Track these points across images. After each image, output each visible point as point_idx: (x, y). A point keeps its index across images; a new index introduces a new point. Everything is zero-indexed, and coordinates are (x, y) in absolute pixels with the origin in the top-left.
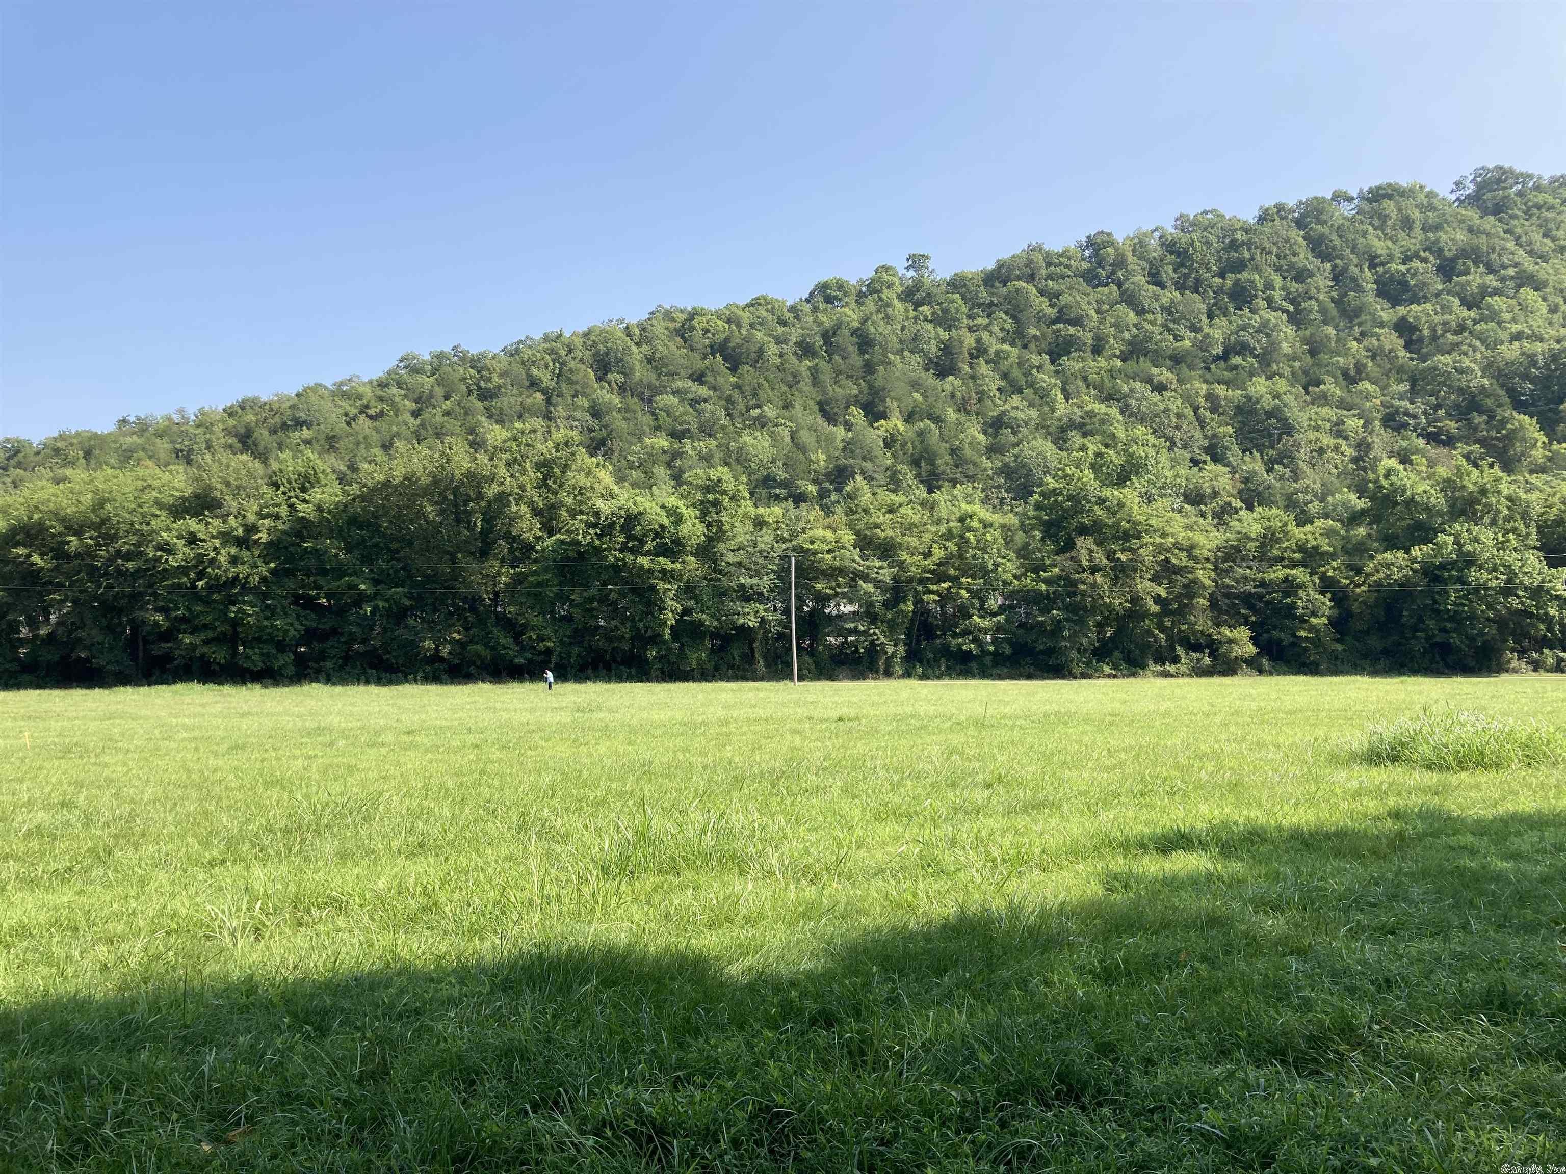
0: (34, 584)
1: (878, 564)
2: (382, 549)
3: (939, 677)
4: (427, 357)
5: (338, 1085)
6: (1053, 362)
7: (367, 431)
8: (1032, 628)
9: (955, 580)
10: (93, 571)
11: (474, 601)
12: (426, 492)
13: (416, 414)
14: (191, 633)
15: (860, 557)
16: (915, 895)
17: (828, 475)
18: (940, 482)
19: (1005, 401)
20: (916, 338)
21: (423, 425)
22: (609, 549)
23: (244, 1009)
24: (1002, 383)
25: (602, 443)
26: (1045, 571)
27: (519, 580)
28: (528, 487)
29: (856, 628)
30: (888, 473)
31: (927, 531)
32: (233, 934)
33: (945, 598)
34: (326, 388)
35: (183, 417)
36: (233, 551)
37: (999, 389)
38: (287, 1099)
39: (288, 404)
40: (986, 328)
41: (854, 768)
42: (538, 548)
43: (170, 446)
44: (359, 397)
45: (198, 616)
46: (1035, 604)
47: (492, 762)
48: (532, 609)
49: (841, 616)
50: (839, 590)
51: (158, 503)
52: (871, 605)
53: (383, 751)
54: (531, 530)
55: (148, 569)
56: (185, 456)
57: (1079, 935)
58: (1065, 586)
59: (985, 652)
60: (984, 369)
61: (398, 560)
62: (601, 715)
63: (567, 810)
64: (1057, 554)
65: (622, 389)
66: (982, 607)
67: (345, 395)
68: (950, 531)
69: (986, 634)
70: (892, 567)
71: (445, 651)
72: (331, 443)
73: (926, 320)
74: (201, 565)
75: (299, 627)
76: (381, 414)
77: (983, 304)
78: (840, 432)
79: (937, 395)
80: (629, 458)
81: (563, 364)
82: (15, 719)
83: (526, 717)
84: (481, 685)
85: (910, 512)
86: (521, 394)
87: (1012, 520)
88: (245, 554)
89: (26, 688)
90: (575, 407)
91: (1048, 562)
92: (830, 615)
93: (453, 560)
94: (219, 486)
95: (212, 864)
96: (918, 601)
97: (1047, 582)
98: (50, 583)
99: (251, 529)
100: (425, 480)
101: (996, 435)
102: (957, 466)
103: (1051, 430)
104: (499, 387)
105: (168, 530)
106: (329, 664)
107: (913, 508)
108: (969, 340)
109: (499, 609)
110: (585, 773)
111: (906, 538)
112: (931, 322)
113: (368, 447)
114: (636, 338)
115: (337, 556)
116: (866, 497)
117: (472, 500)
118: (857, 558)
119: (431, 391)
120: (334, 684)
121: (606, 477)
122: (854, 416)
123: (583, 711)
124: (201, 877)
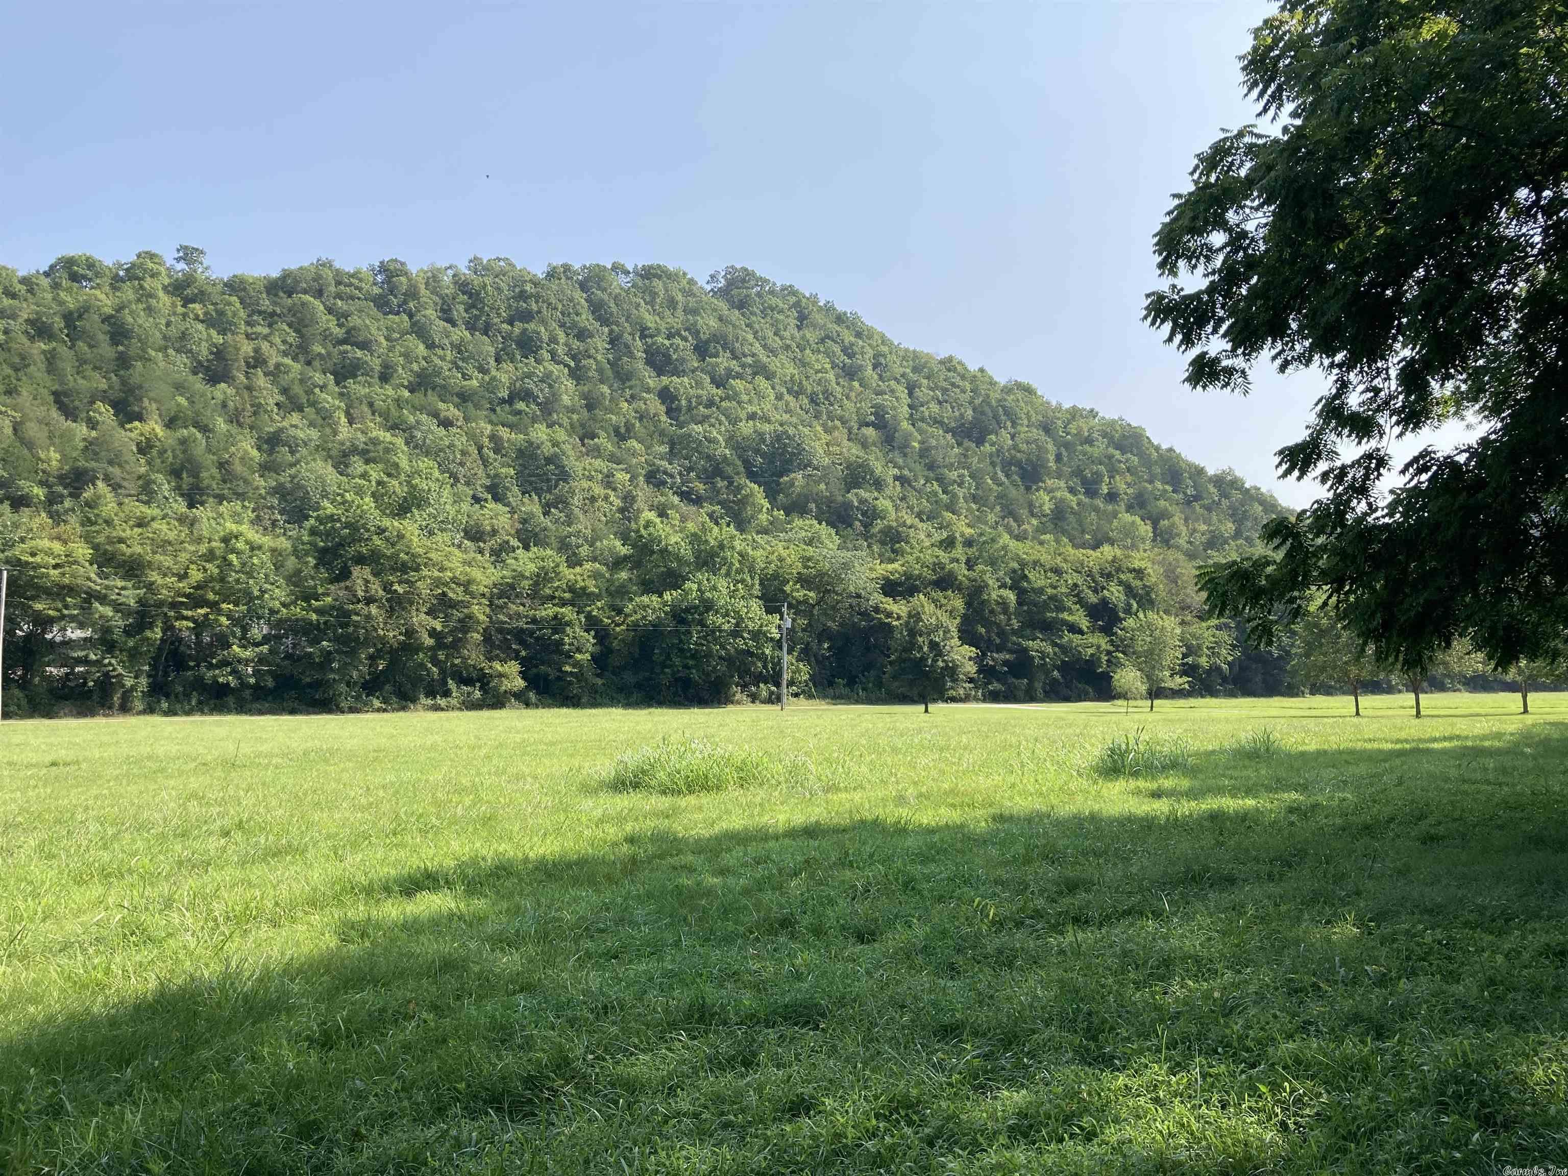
1: (120, 583)
3: (188, 713)
6: (337, 383)
8: (300, 659)
9: (214, 605)
15: (98, 575)
16: (107, 971)
17: (61, 478)
18: (204, 498)
19: (283, 418)
20: (184, 336)
24: (282, 398)
26: (317, 600)
29: (87, 656)
30: (140, 482)
31: (185, 549)
33: (200, 626)
37: (277, 404)
40: (266, 338)
41: (58, 821)
46: (304, 634)
49: (67, 643)
50: (66, 612)
52: (107, 630)
57: (301, 996)
58: (337, 616)
59: (244, 685)
60: (261, 380)
64: (331, 582)
66: (244, 637)
68: (211, 551)
69: (247, 665)
70: (139, 588)
73: (197, 318)
77: (265, 312)
78: (82, 430)
79: (206, 402)
85: (164, 527)
87: (284, 543)
91: (320, 591)
92: (52, 643)
96: (168, 628)
97: (317, 611)
101: (271, 452)
102: (224, 481)
103: (332, 453)
107: (168, 524)
108: (247, 348)
111: (157, 556)
112: (202, 322)
116: (109, 506)
118: (93, 576)
122: (100, 414)
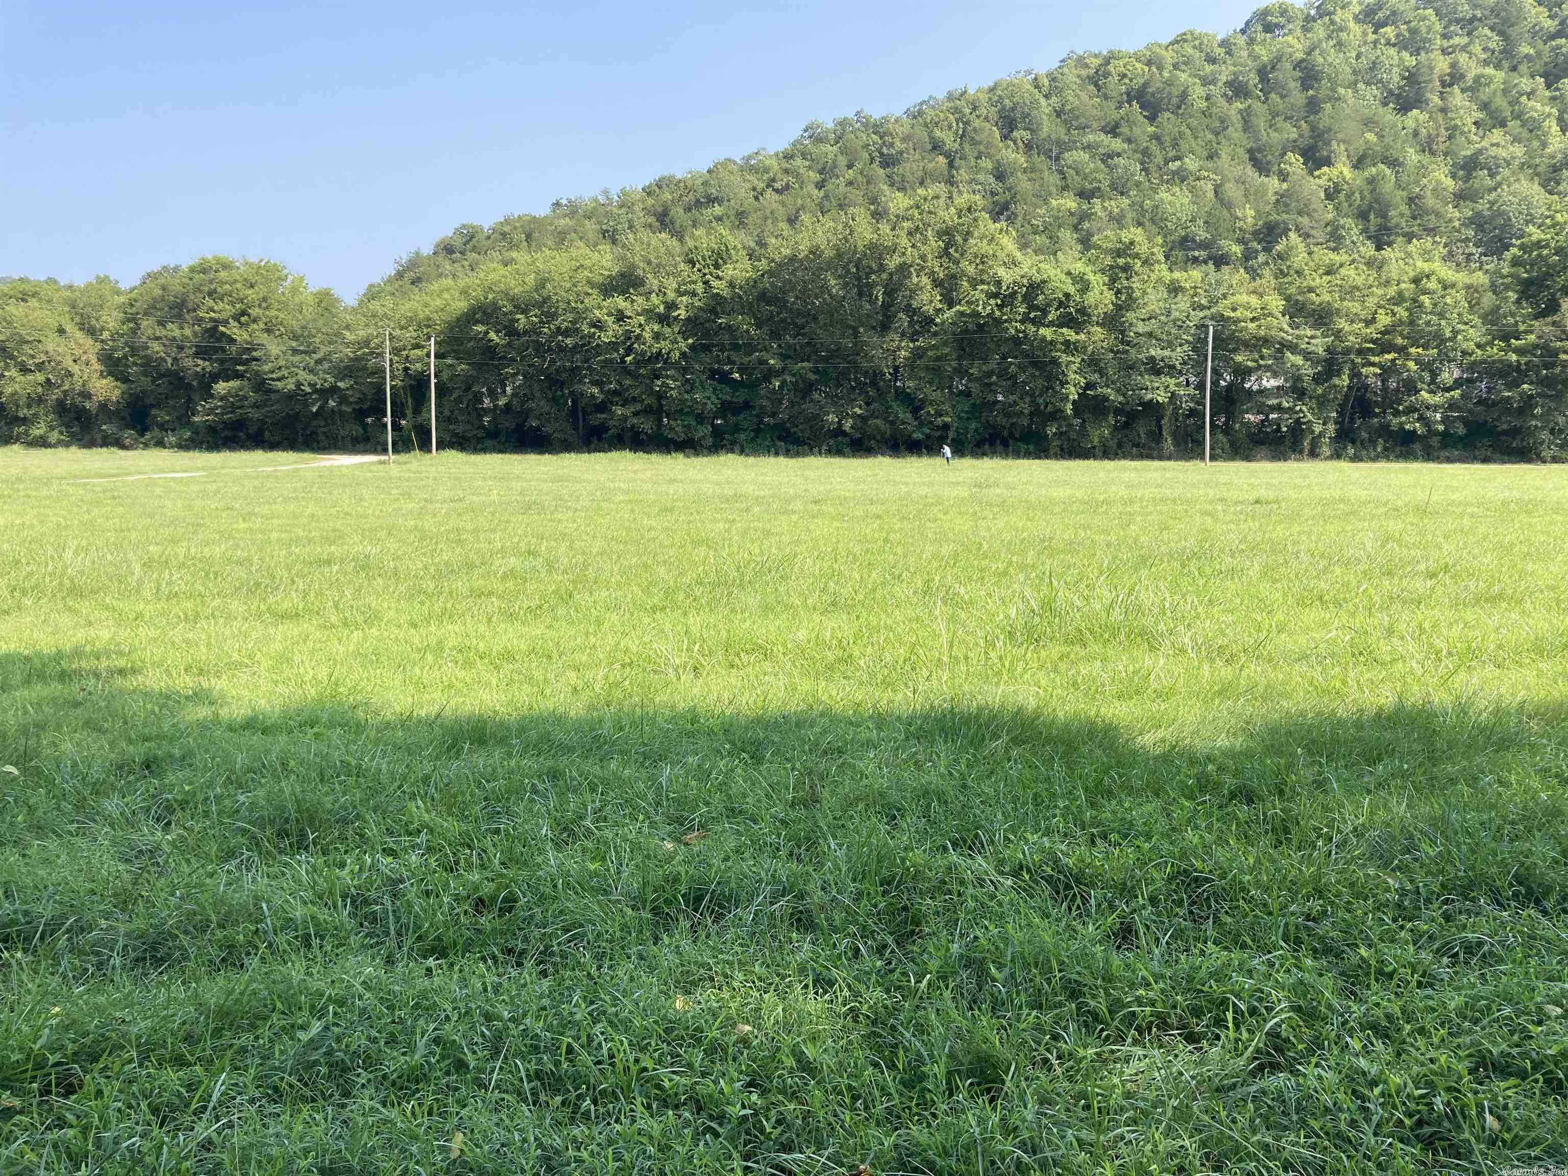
0: (492, 359)
1: (1309, 333)
2: (789, 324)
3: (1374, 459)
4: (831, 125)
5: (775, 805)
6: (1548, 86)
7: (774, 205)
8: (1494, 404)
9: (1402, 350)
10: (538, 346)
11: (876, 376)
12: (830, 265)
13: (820, 186)
14: (622, 406)
15: (1290, 325)
16: (1344, 683)
17: (1255, 233)
18: (1392, 238)
19: (1483, 138)
20: (1374, 66)
21: (826, 196)
22: (1009, 321)
23: (690, 734)
24: (1480, 115)
25: (1005, 207)
26: (1517, 339)
27: (918, 354)
28: (930, 257)
29: (1280, 404)
30: (1329, 229)
31: (1372, 294)
32: (676, 670)
33: (1387, 371)
34: (735, 163)
35: (608, 198)
36: (656, 327)
37: (1475, 123)
38: (732, 812)
39: (700, 181)
40: (1464, 49)
41: (1274, 552)
42: (938, 320)
43: (598, 227)
44: (766, 170)
45: (627, 390)
46: (1501, 377)
47: (895, 532)
48: (930, 383)
49: (1262, 392)
50: (1262, 362)
51: (589, 282)
52: (1298, 379)
53: (794, 518)
54: (931, 302)
55: (584, 345)
56: (610, 236)
57: (1542, 737)
58: (1542, 355)
59: (1431, 432)
60: (1458, 98)
61: (803, 335)
62: (998, 491)
63: (970, 579)
64: (1536, 318)
65: (1028, 147)
66: (1433, 381)
67: (753, 169)
68: (1400, 294)
69: (1435, 411)
70: (1327, 336)
71: (848, 425)
72: (740, 219)
73: (1388, 43)
74: (629, 340)
75: (716, 401)
76: (787, 187)
77: (1462, 19)
78: (1273, 184)
79: (1396, 134)
80: (1034, 222)
81: (966, 123)
82: (484, 479)
83: (924, 491)
84: (880, 459)
85: (1352, 273)
86: (923, 158)
87: (1481, 278)
88: (667, 330)
89: (490, 453)
90: (978, 169)
91: (1522, 328)
92: (1249, 392)
93: (856, 334)
94: (641, 264)
95: (654, 609)
96: (1355, 374)
97: (1517, 351)
98: (504, 357)
99: (671, 306)
100: (829, 253)
101: (1467, 178)
102: (1414, 218)
103: (1539, 169)
104: (901, 153)
105: (600, 307)
106: (742, 436)
107: (1357, 269)
108: (1442, 65)
109: (898, 384)
110: (985, 546)
111: (1345, 303)
112: (1394, 45)
113: (775, 221)
114: (1045, 90)
115: (747, 331)
116: (1300, 258)
117: (874, 272)
118: (1286, 327)
119: (834, 162)
120: (747, 455)
121: (1008, 243)
122: (1290, 164)
123: (979, 487)
124: (646, 620)
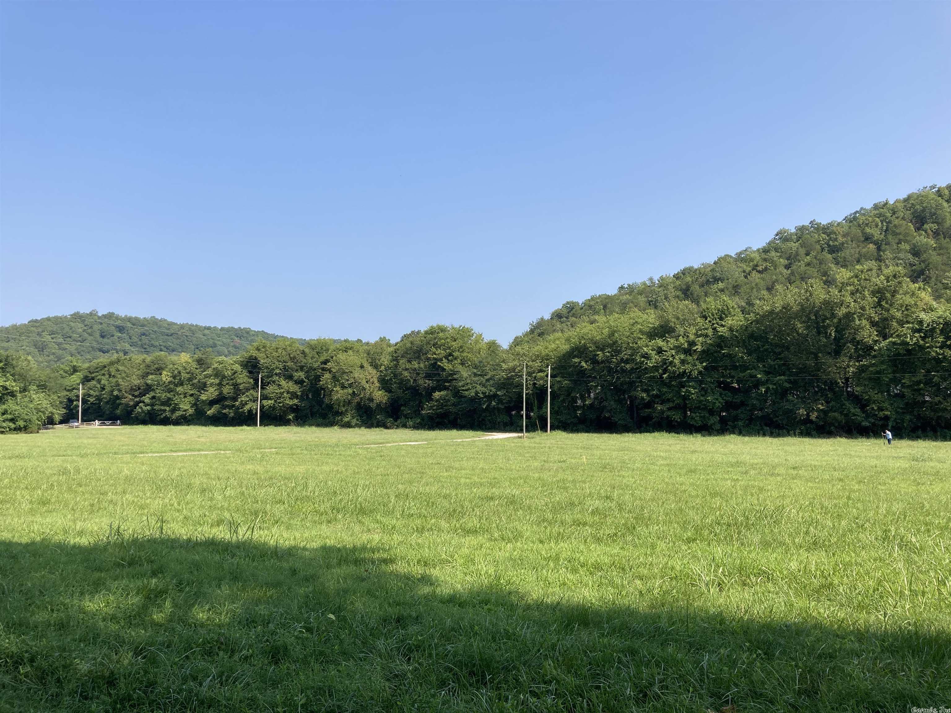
0: (583, 377)
2: (770, 352)
4: (793, 230)
5: (785, 693)
7: (757, 281)
10: (610, 370)
11: (832, 384)
12: (797, 316)
13: (787, 267)
14: (661, 404)
21: (792, 273)
22: (931, 347)
23: (721, 632)
25: (922, 272)
27: (862, 370)
28: (867, 307)
32: (707, 585)
34: (731, 257)
35: (652, 283)
36: (682, 357)
38: (756, 695)
39: (709, 269)
42: (876, 348)
43: (646, 299)
44: (752, 260)
45: (664, 394)
47: (854, 491)
48: (873, 389)
51: (641, 331)
53: (779, 479)
54: (870, 336)
55: (637, 368)
56: (653, 304)
61: (781, 359)
62: (932, 464)
63: (919, 530)
65: (936, 234)
67: (743, 260)
71: (814, 416)
72: (736, 290)
74: (665, 365)
75: (722, 401)
76: (766, 269)
80: (944, 281)
81: (890, 222)
82: (578, 448)
83: (874, 462)
84: (839, 439)
86: (858, 246)
88: (689, 358)
89: (581, 432)
90: (899, 251)
93: (816, 357)
94: (673, 320)
95: (689, 541)
98: (590, 376)
99: (692, 344)
100: (795, 308)
104: (843, 244)
105: (647, 346)
106: (740, 423)
109: (849, 389)
110: (927, 506)
113: (759, 290)
114: (946, 197)
115: (742, 357)
117: (827, 319)
119: (797, 252)
120: (744, 435)
121: (926, 296)
123: (917, 460)
124: (684, 547)
